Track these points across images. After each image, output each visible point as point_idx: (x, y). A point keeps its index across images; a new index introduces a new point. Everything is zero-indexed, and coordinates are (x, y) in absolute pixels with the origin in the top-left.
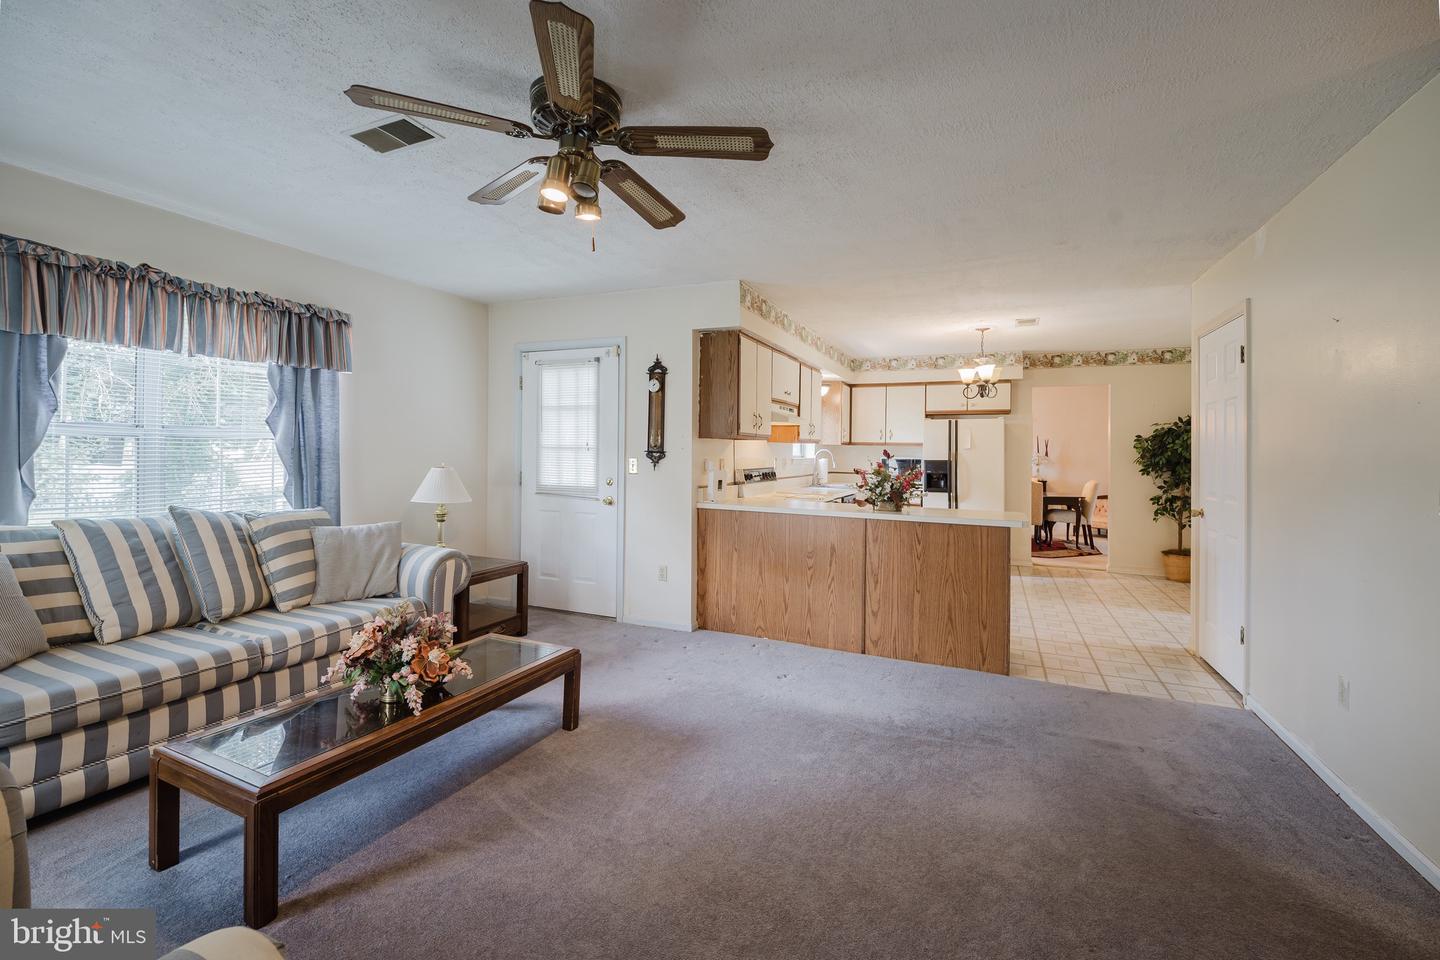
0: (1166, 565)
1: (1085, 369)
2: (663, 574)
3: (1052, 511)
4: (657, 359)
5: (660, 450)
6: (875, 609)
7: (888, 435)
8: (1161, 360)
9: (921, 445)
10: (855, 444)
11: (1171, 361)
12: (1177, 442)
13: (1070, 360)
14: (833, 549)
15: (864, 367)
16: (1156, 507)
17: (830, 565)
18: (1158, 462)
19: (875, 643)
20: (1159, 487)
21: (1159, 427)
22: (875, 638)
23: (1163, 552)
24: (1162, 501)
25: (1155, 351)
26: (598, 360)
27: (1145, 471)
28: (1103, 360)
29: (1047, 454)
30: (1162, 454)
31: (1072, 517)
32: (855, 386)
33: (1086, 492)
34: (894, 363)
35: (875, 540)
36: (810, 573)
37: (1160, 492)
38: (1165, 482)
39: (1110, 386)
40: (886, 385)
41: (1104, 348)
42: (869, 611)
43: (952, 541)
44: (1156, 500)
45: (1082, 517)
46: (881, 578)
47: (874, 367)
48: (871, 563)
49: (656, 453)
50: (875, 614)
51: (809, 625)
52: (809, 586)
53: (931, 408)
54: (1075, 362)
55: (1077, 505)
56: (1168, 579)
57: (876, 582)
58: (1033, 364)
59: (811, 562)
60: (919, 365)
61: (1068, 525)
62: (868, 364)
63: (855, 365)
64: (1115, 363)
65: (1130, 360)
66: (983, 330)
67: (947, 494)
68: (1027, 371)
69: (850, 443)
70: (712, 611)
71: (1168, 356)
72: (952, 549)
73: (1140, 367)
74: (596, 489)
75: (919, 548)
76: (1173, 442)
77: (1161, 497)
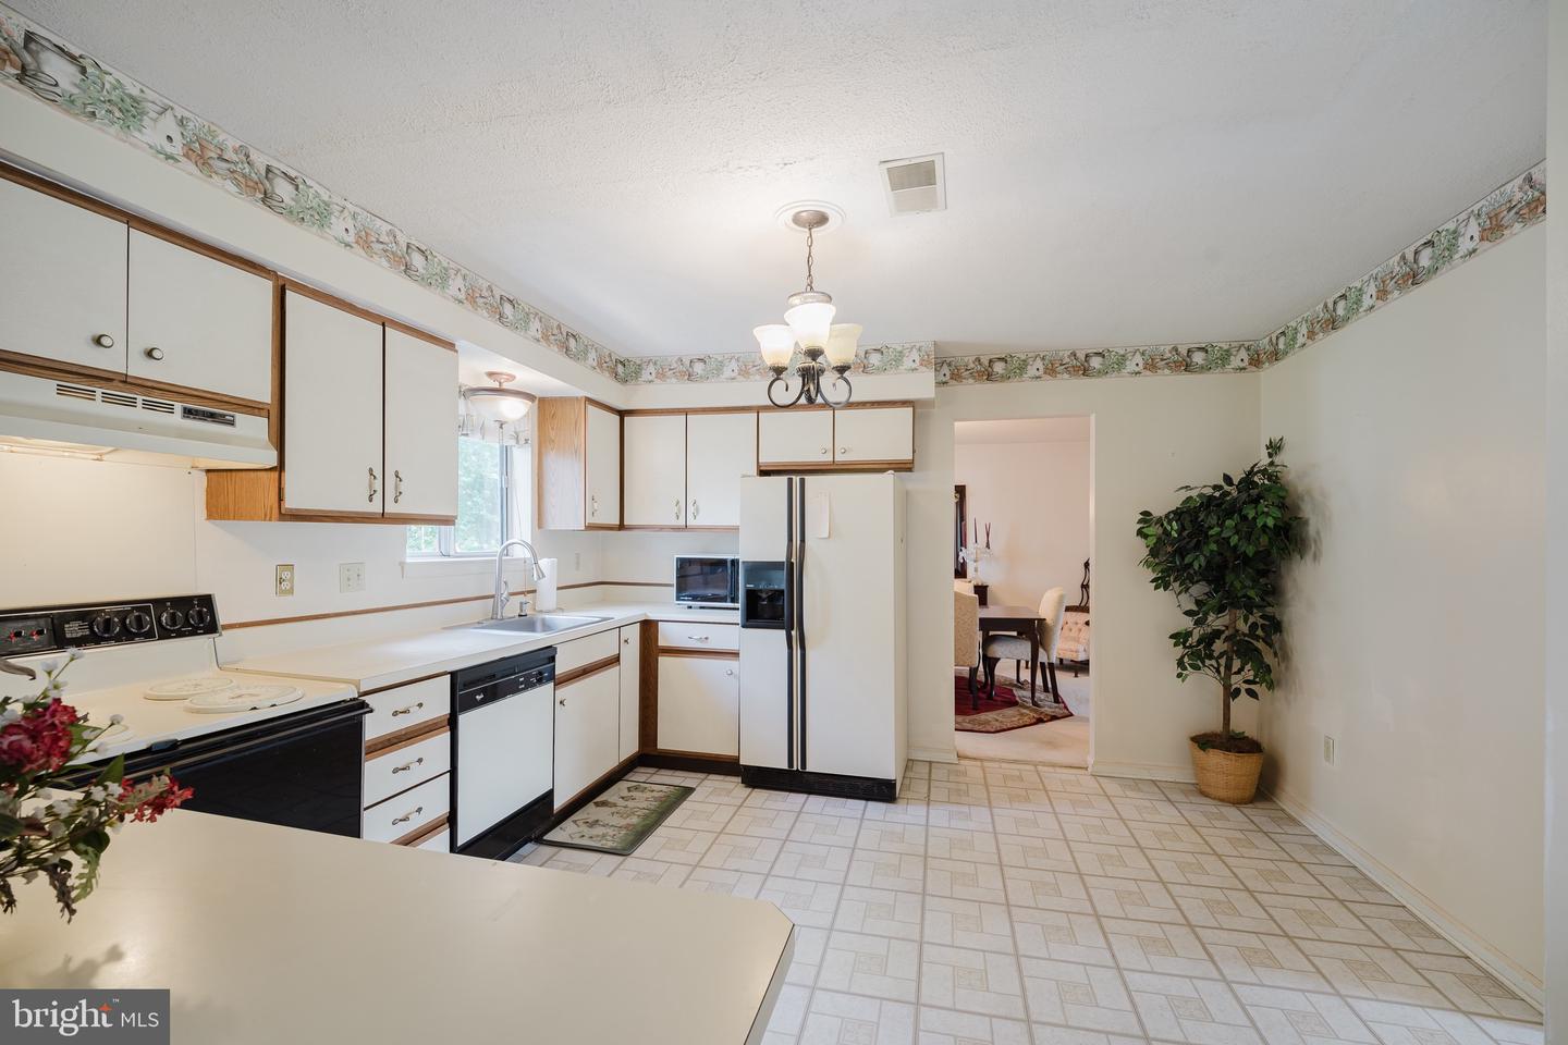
0: (1199, 768)
1: (1049, 384)
3: (995, 638)
7: (691, 509)
8: (1187, 366)
9: (736, 529)
10: (630, 528)
11: (1204, 368)
12: (1228, 522)
13: (1023, 367)
15: (645, 376)
16: (1180, 650)
18: (1190, 565)
20: (1188, 613)
21: (1194, 493)
23: (1194, 739)
24: (1192, 640)
25: (1175, 349)
27: (1161, 582)
28: (1081, 367)
29: (988, 546)
30: (1198, 547)
31: (1023, 650)
32: (631, 412)
33: (1046, 609)
34: (698, 368)
37: (1188, 623)
38: (1198, 602)
39: (1093, 417)
40: (686, 412)
41: (1085, 341)
44: (1179, 638)
45: (1041, 650)
47: (661, 375)
53: (770, 458)
54: (1031, 371)
55: (1032, 631)
56: (1204, 794)
58: (956, 376)
61: (1018, 662)
62: (651, 368)
63: (624, 369)
64: (1102, 373)
65: (1130, 366)
66: (811, 224)
67: (784, 632)
68: (944, 388)
69: (622, 527)
71: (1198, 358)
73: (1149, 379)
76: (1221, 525)
77: (1189, 634)
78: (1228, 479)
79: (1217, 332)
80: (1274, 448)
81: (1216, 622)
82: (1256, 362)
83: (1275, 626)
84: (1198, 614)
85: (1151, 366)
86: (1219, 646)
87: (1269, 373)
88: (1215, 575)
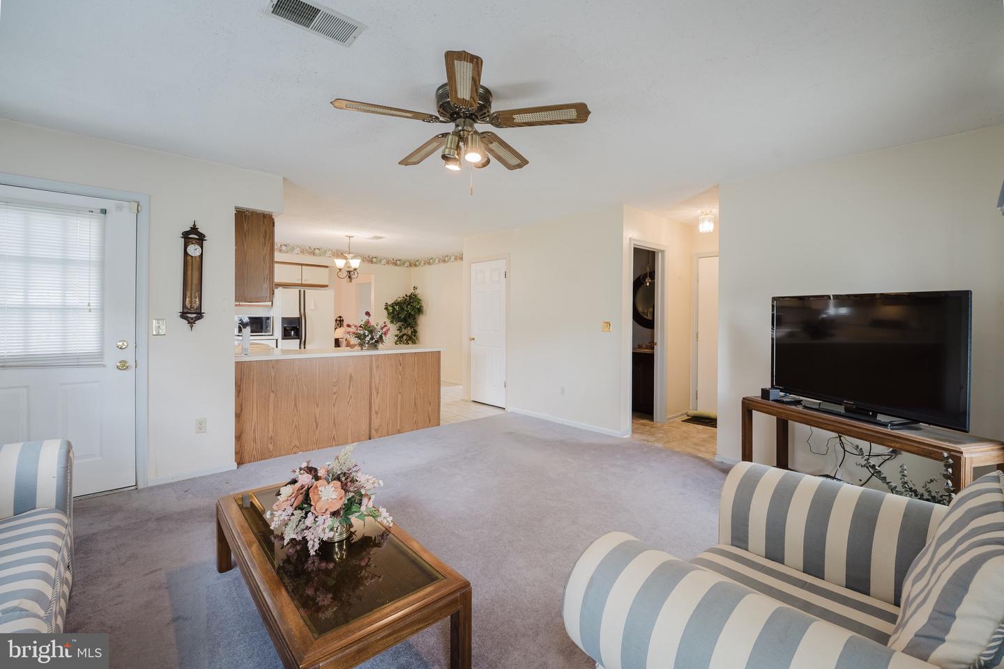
2: (201, 426)
4: (194, 225)
5: (198, 311)
6: (377, 410)
8: (396, 264)
11: (400, 266)
14: (351, 377)
16: (397, 339)
17: (349, 388)
18: (397, 318)
19: (377, 431)
20: (398, 330)
22: (377, 427)
24: (399, 336)
25: (393, 259)
26: (104, 212)
28: (371, 260)
35: (377, 367)
36: (334, 397)
38: (399, 327)
42: (373, 412)
43: (416, 362)
44: (397, 336)
46: (380, 390)
48: (375, 382)
49: (192, 314)
50: (377, 413)
51: (334, 433)
52: (334, 405)
57: (378, 393)
59: (335, 389)
60: (302, 252)
64: (376, 263)
65: (383, 262)
66: (350, 237)
67: (299, 340)
70: (249, 446)
72: (416, 366)
73: (387, 266)
74: (101, 355)
75: (401, 368)
76: (407, 307)
78: (406, 295)
79: (403, 257)
80: (415, 288)
81: (404, 331)
82: (410, 265)
83: (415, 332)
84: (400, 329)
85: (388, 263)
86: (405, 337)
87: (413, 269)
88: (405, 320)
